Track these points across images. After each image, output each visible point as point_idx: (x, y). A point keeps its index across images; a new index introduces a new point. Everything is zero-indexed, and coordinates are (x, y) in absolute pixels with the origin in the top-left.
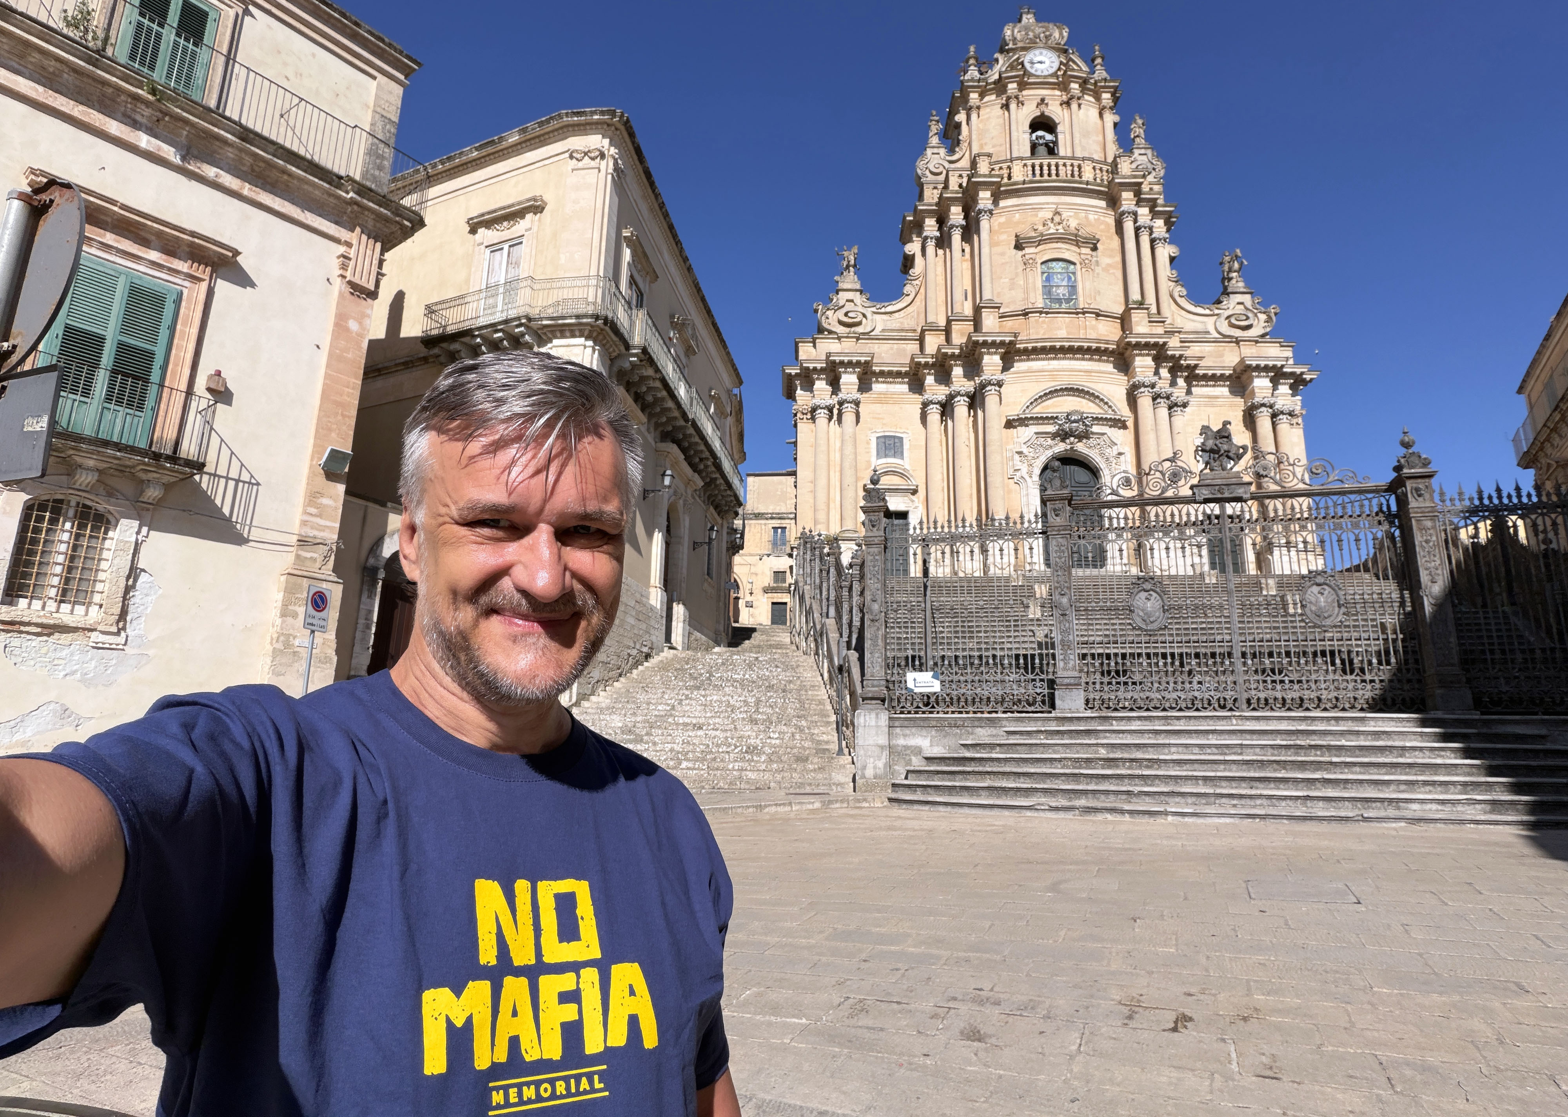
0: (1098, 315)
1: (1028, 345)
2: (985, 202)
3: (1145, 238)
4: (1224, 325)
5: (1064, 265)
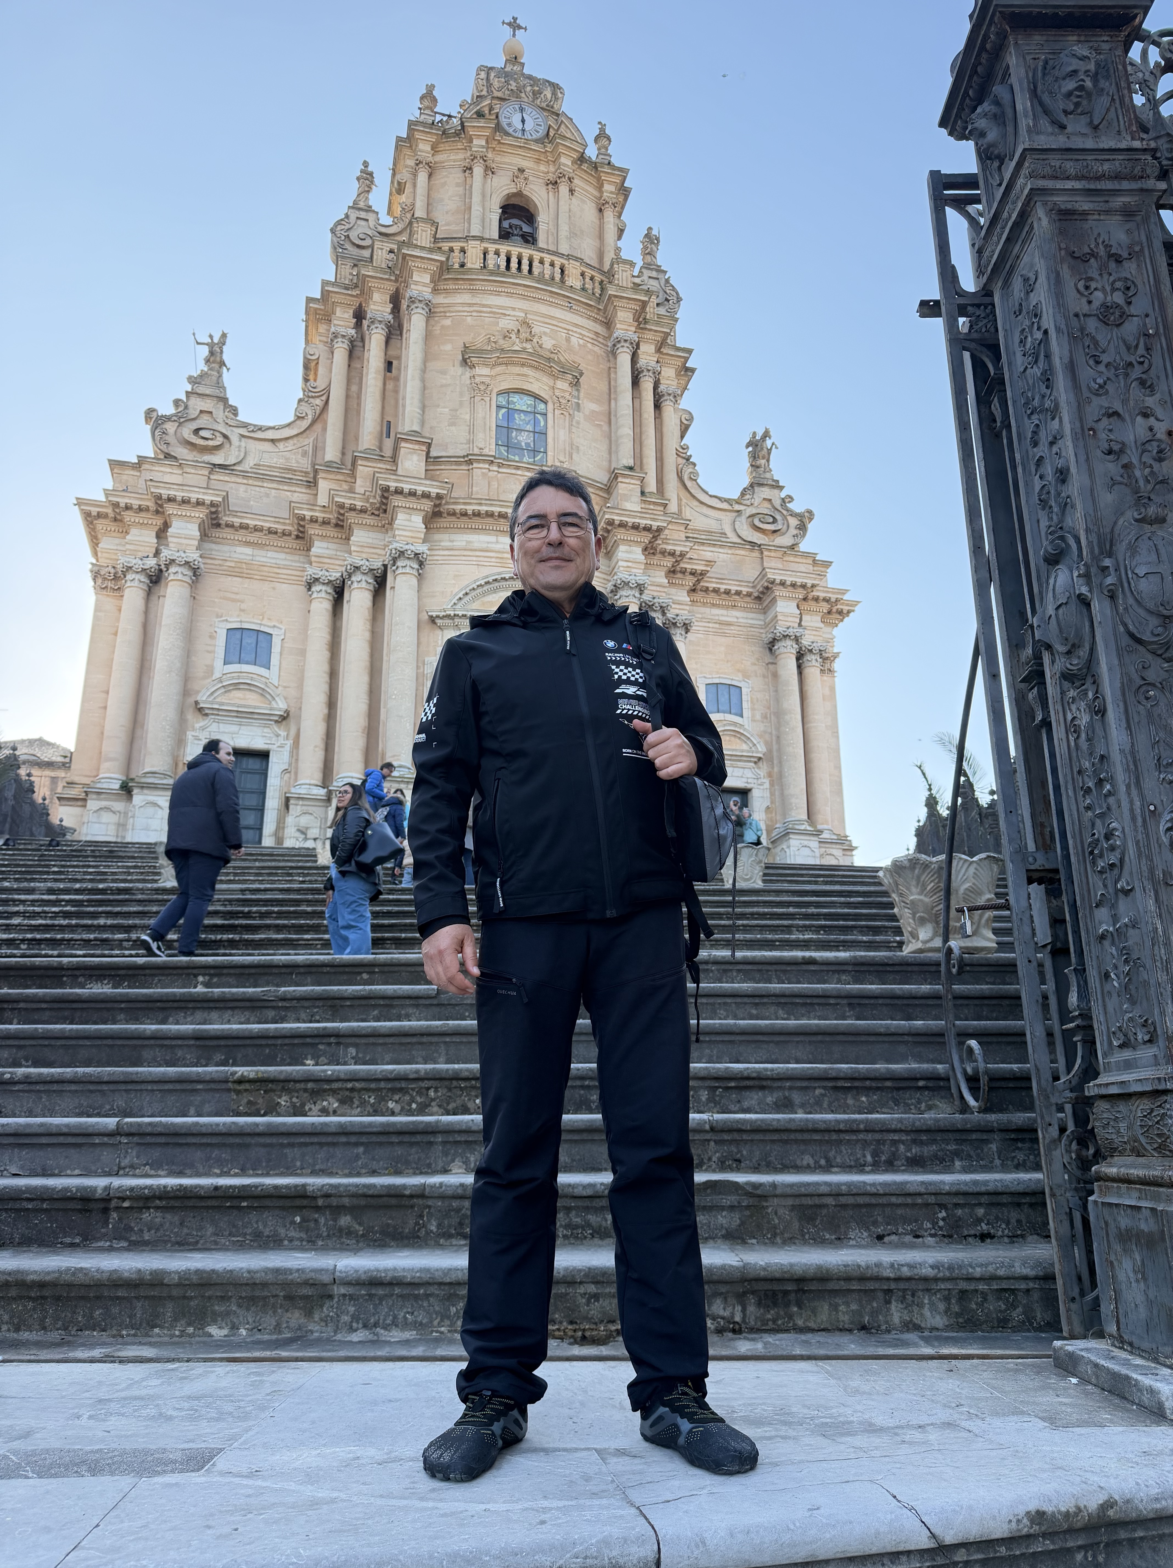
1: (468, 507)
2: (420, 288)
3: (647, 385)
4: (745, 527)
5: (530, 401)
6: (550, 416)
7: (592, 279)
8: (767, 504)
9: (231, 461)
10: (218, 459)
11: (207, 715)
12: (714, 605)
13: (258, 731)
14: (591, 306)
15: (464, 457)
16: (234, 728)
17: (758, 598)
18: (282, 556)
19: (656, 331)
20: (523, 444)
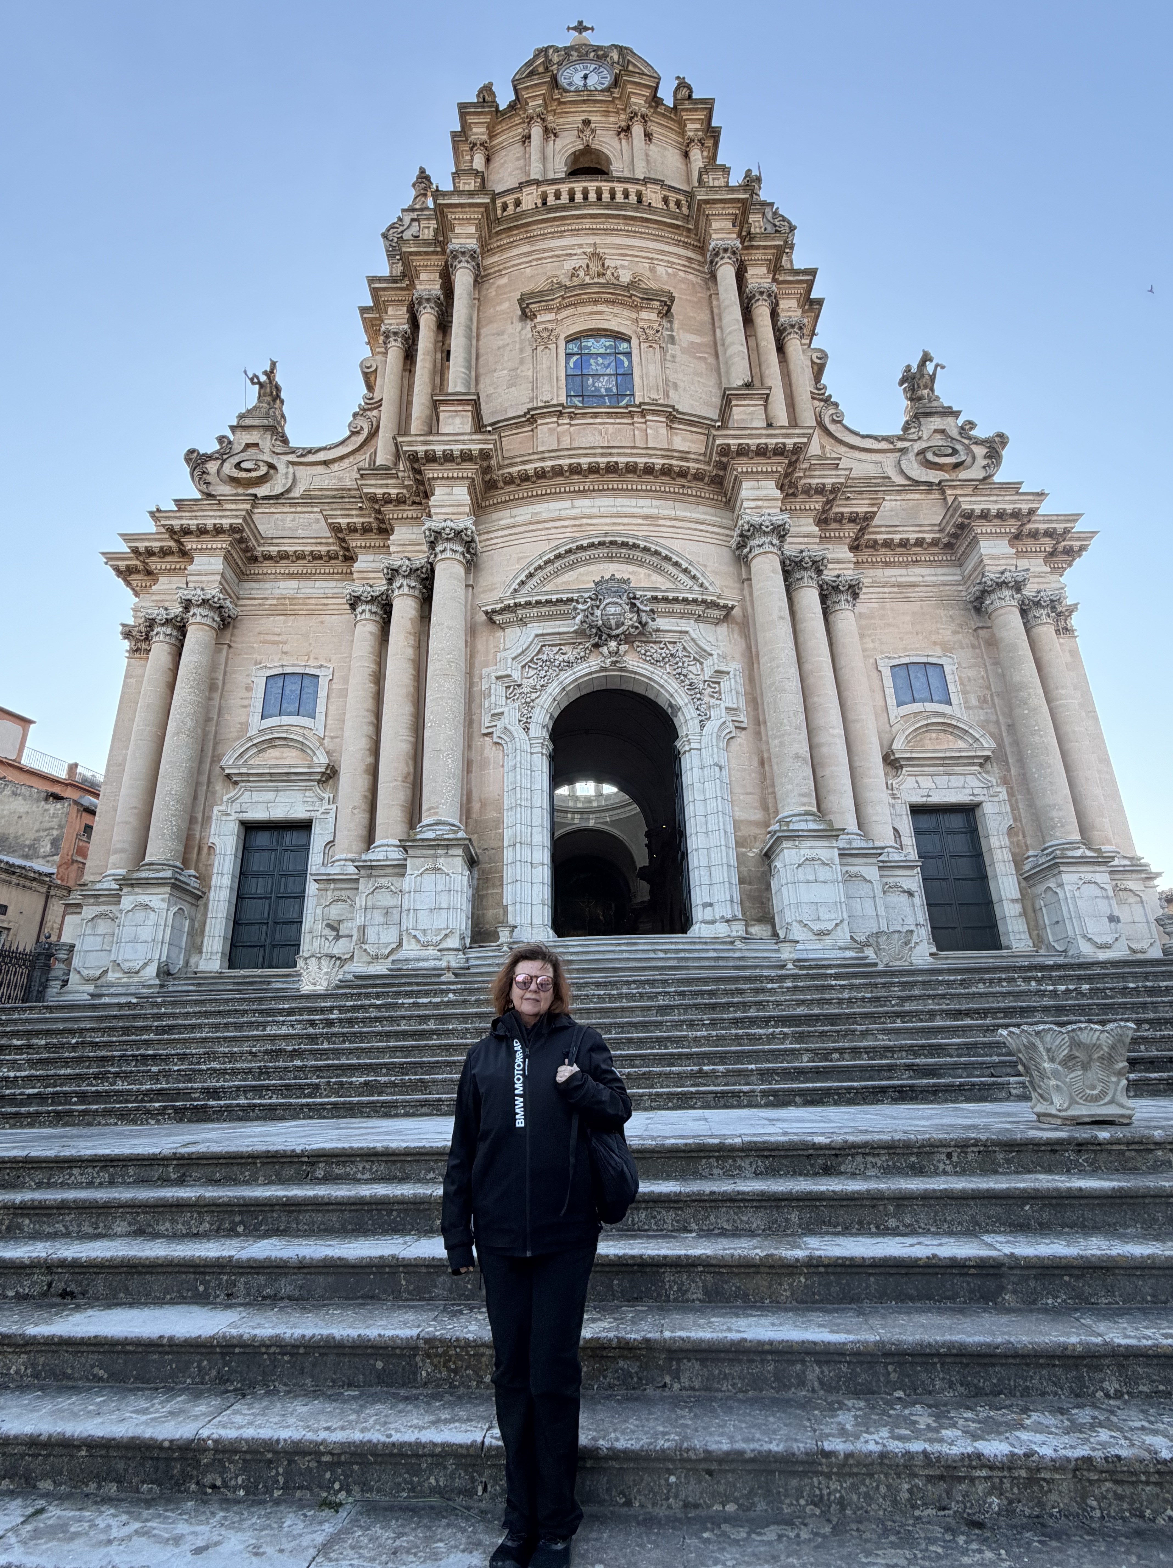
1: (527, 467)
2: (462, 241)
3: (762, 313)
4: (915, 465)
5: (609, 342)
6: (635, 352)
7: (678, 202)
8: (940, 436)
9: (278, 490)
10: (263, 490)
11: (236, 783)
12: (887, 564)
13: (298, 796)
14: (677, 227)
15: (524, 415)
16: (270, 795)
18: (333, 584)
20: (603, 390)
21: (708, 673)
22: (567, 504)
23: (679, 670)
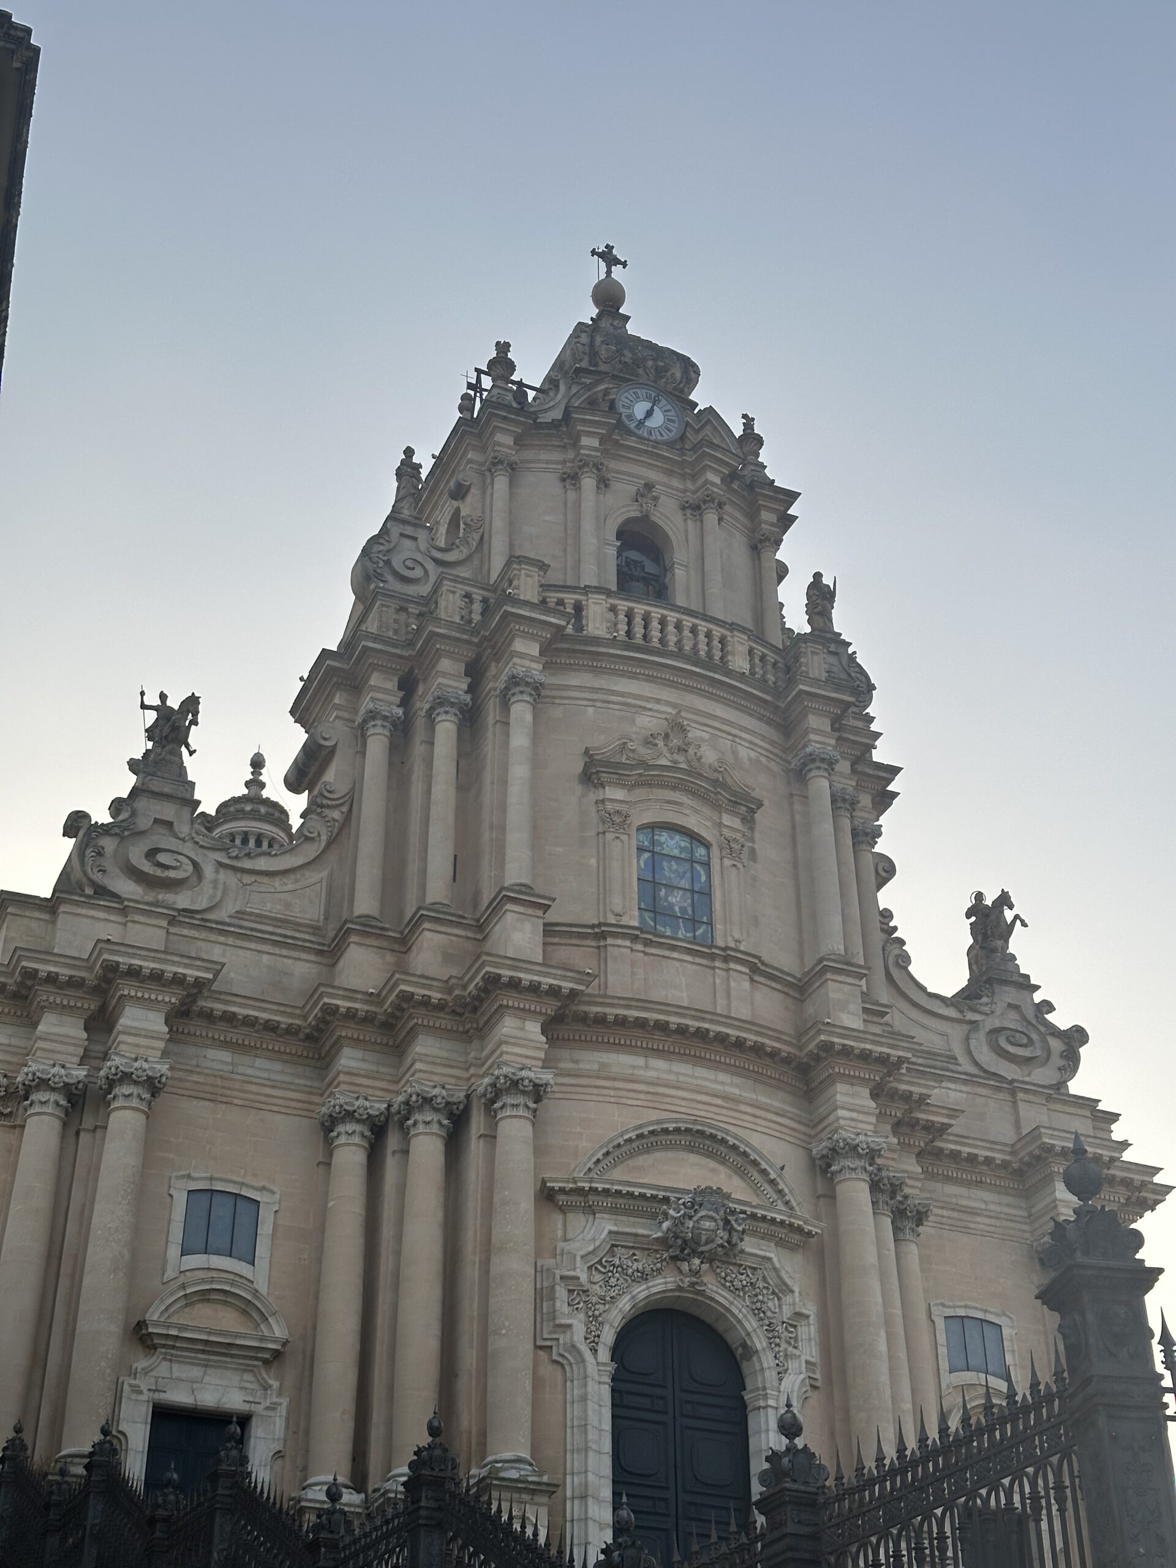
0: (754, 969)
1: (608, 1010)
2: (527, 663)
4: (985, 1049)
5: (685, 843)
6: (715, 867)
7: (763, 658)
8: (1013, 1015)
9: (202, 903)
10: (182, 900)
11: (154, 1347)
12: (948, 1179)
13: (234, 1378)
14: (765, 701)
15: (593, 927)
16: (195, 1372)
17: (1019, 1173)
18: (278, 1066)
19: (854, 742)
20: (677, 909)
21: (787, 1312)
22: (640, 1061)
23: (758, 1305)
